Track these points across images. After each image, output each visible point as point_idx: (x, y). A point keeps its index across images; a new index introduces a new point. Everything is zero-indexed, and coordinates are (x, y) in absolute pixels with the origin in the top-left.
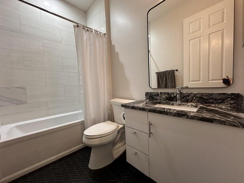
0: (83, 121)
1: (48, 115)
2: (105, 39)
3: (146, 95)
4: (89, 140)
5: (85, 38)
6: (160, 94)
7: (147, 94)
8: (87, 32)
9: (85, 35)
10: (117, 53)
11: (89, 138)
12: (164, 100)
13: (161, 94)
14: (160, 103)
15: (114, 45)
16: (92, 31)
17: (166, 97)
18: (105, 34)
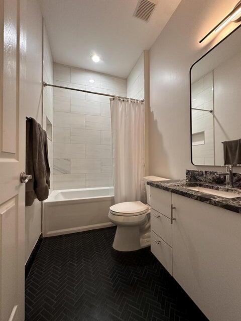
0: (113, 197)
1: (85, 187)
2: (142, 107)
3: (187, 174)
4: (114, 216)
5: (120, 110)
6: (204, 174)
7: (188, 172)
8: (123, 103)
9: (121, 106)
10: (156, 121)
11: (115, 214)
12: (210, 182)
13: (206, 174)
14: (201, 185)
15: (153, 112)
16: (128, 101)
17: (213, 178)
18: (143, 101)
